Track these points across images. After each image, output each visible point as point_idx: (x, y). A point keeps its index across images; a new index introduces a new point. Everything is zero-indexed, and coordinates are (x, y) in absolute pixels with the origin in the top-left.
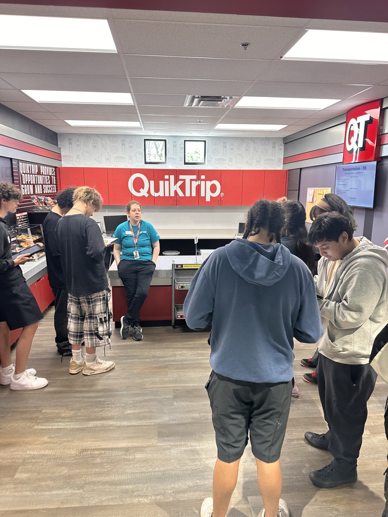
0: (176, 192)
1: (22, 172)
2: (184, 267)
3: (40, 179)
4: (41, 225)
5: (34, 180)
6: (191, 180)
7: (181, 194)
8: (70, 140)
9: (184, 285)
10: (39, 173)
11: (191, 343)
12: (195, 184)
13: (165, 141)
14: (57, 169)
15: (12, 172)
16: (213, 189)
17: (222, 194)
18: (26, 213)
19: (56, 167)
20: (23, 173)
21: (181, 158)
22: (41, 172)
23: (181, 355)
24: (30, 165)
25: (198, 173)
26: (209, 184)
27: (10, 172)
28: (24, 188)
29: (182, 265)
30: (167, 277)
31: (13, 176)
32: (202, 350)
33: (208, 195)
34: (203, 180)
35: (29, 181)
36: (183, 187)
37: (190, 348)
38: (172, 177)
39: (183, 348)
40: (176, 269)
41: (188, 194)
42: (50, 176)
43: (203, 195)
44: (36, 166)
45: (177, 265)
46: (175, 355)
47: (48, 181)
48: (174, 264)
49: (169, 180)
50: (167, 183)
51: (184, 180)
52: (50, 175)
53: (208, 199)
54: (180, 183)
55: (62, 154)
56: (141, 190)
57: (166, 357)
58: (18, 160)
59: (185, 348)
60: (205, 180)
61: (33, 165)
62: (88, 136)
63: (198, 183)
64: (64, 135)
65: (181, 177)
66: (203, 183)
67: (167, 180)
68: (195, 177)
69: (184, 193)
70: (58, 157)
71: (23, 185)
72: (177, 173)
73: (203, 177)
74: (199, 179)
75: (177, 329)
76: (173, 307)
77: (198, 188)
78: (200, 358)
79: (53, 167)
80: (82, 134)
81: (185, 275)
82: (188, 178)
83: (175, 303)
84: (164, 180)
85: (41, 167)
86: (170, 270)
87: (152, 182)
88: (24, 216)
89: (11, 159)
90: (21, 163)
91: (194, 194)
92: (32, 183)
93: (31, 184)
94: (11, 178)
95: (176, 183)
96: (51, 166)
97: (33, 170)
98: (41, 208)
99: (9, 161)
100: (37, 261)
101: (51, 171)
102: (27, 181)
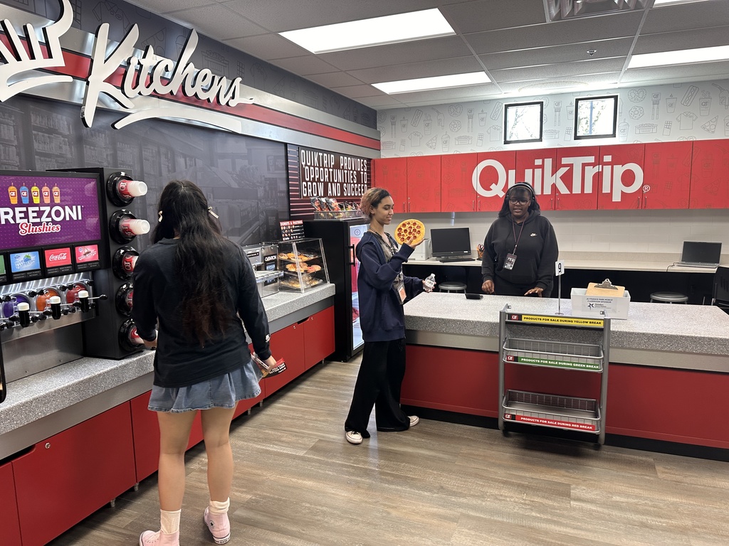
0: (554, 187)
1: (304, 164)
2: (524, 320)
3: (339, 176)
4: (320, 239)
5: (327, 176)
6: (584, 165)
7: (563, 190)
8: (393, 118)
9: (520, 355)
10: (337, 166)
11: (527, 475)
12: (591, 171)
13: (541, 104)
14: (372, 162)
15: (287, 163)
16: (628, 178)
17: (647, 188)
18: (301, 222)
19: (369, 160)
20: (306, 165)
21: (568, 129)
22: (342, 165)
23: (496, 498)
24: (321, 154)
25: (598, 152)
26: (619, 170)
27: (284, 163)
28: (307, 187)
29: (520, 316)
30: (491, 336)
31: (287, 169)
32: (543, 497)
33: (618, 191)
34: (607, 164)
35: (317, 177)
36: (567, 179)
37: (519, 485)
38: (548, 162)
39: (505, 483)
40: (507, 323)
41: (577, 189)
42: (358, 173)
43: (606, 189)
44: (332, 156)
45: (510, 315)
46: (482, 496)
47: (353, 178)
48: (504, 312)
49: (542, 167)
50: (538, 172)
51: (571, 166)
52: (357, 171)
53: (617, 198)
54: (562, 171)
55: (382, 140)
56: (493, 186)
57: (465, 496)
58: (299, 147)
59: (512, 484)
60: (612, 164)
61: (325, 155)
62: (419, 110)
63: (596, 169)
64: (385, 112)
65: (565, 161)
66: (607, 169)
67: (538, 167)
68: (591, 159)
69: (570, 186)
70: (376, 145)
71: (304, 183)
72: (557, 155)
73: (608, 158)
74: (599, 161)
75: (510, 439)
76: (501, 394)
77: (598, 178)
78: (534, 514)
79: (364, 158)
80: (410, 108)
81: (528, 336)
82: (577, 162)
83: (506, 388)
84: (534, 167)
85: (342, 157)
86: (497, 323)
87: (512, 173)
88: (295, 225)
89: (286, 145)
90: (303, 151)
91: (588, 190)
92: (322, 180)
93: (320, 181)
94: (285, 172)
95: (554, 171)
96: (360, 158)
97: (325, 162)
98: (323, 216)
99: (283, 147)
100: (303, 291)
101: (360, 165)
102: (312, 176)
